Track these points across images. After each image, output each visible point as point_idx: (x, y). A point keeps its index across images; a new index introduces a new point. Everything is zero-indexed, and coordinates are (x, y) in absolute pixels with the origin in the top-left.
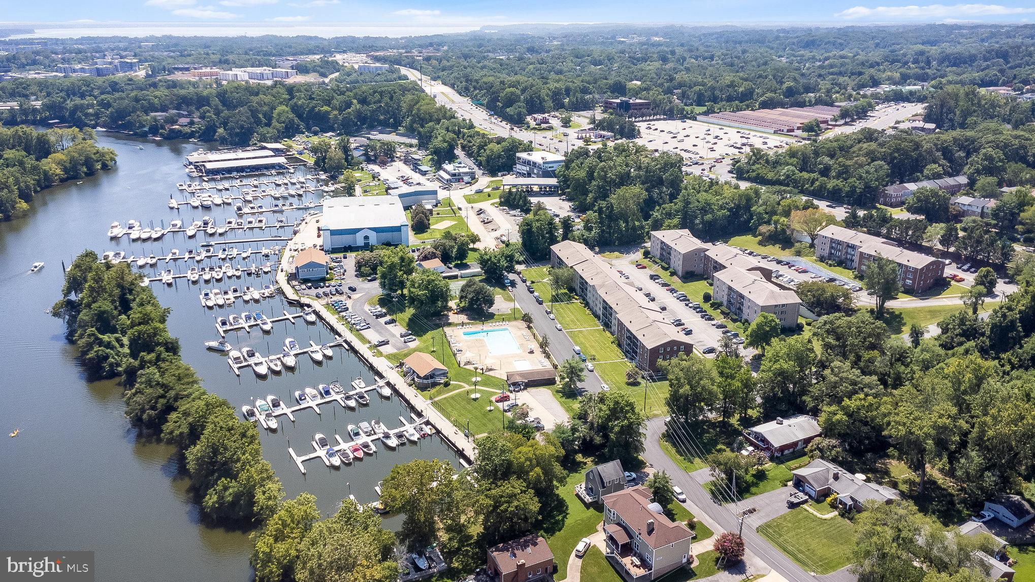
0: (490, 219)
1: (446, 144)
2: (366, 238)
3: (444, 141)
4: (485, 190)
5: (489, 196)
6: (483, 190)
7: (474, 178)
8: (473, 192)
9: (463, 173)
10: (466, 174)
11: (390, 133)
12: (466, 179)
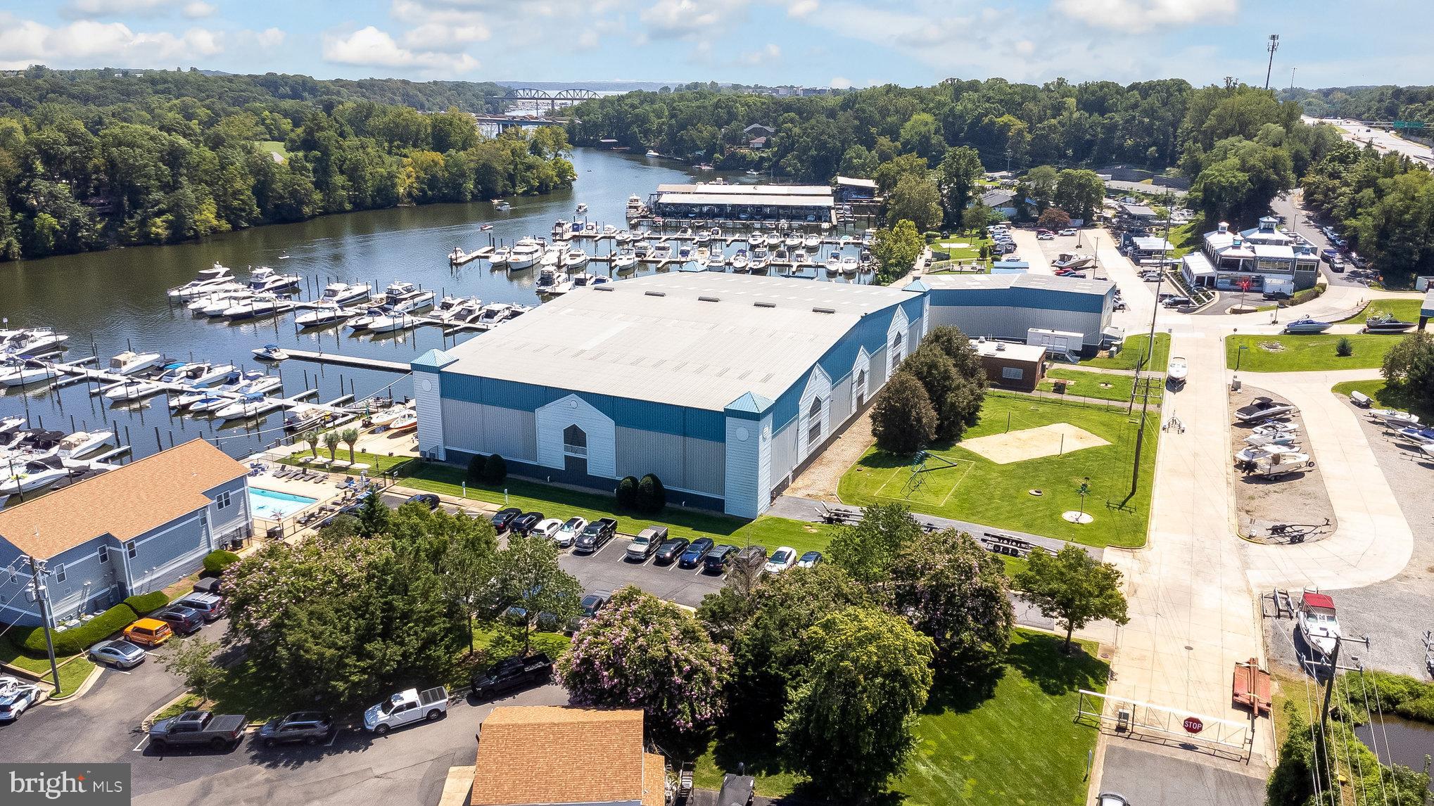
0: (1292, 459)
1: (1242, 176)
2: (574, 436)
3: (1243, 169)
4: (1334, 330)
5: (1344, 350)
6: (1324, 326)
7: (1312, 284)
8: (1277, 330)
9: (1269, 260)
10: (1280, 265)
11: (1139, 179)
12: (1274, 282)
